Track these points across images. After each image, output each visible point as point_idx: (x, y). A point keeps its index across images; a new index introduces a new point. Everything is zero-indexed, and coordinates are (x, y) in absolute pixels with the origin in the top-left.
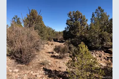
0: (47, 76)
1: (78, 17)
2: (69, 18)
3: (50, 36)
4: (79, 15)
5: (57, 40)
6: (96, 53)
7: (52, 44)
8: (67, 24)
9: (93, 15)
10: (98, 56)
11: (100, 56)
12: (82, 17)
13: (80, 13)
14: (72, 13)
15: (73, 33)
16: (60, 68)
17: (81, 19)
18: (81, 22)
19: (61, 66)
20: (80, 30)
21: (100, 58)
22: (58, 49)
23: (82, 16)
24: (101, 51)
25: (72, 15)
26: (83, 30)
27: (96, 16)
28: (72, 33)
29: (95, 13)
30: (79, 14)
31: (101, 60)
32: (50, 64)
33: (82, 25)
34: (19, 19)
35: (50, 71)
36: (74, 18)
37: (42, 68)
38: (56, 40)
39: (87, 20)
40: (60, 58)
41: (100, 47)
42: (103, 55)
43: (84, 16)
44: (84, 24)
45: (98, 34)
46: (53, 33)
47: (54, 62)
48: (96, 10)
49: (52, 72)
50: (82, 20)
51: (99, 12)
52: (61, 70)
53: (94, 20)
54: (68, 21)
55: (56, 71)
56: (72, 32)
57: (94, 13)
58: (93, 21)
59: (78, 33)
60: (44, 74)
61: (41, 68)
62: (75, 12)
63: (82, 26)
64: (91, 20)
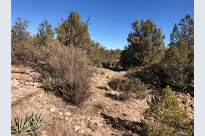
0: (110, 125)
1: (149, 31)
2: (134, 31)
3: (98, 58)
4: (152, 27)
5: (109, 65)
6: (178, 96)
7: (102, 73)
8: (129, 40)
9: (175, 29)
10: (180, 101)
11: (183, 102)
12: (155, 31)
13: (154, 24)
14: (139, 22)
15: (139, 56)
16: (125, 115)
17: (154, 34)
18: (154, 39)
19: (125, 113)
20: (151, 52)
21: (185, 106)
22: (115, 84)
23: (156, 29)
24: (186, 94)
25: (138, 26)
26: (156, 53)
27: (180, 30)
28: (136, 57)
29: (179, 24)
30: (152, 25)
31: (185, 109)
32: (107, 107)
33: (155, 44)
34: (50, 26)
35: (111, 119)
36: (141, 31)
37: (100, 113)
38: (106, 66)
39: (163, 37)
40: (121, 99)
41: (185, 87)
42: (189, 100)
43: (159, 29)
44: (158, 43)
45: (184, 65)
46: (102, 54)
47: (112, 104)
48: (182, 20)
49: (114, 121)
50: (156, 36)
51: (187, 24)
52: (127, 119)
53: (176, 37)
54: (130, 35)
55: (119, 119)
56: (136, 55)
57: (177, 25)
58: (175, 39)
59: (146, 57)
60: (105, 122)
61: (98, 112)
62: (144, 21)
63: (155, 47)
64: (171, 36)
